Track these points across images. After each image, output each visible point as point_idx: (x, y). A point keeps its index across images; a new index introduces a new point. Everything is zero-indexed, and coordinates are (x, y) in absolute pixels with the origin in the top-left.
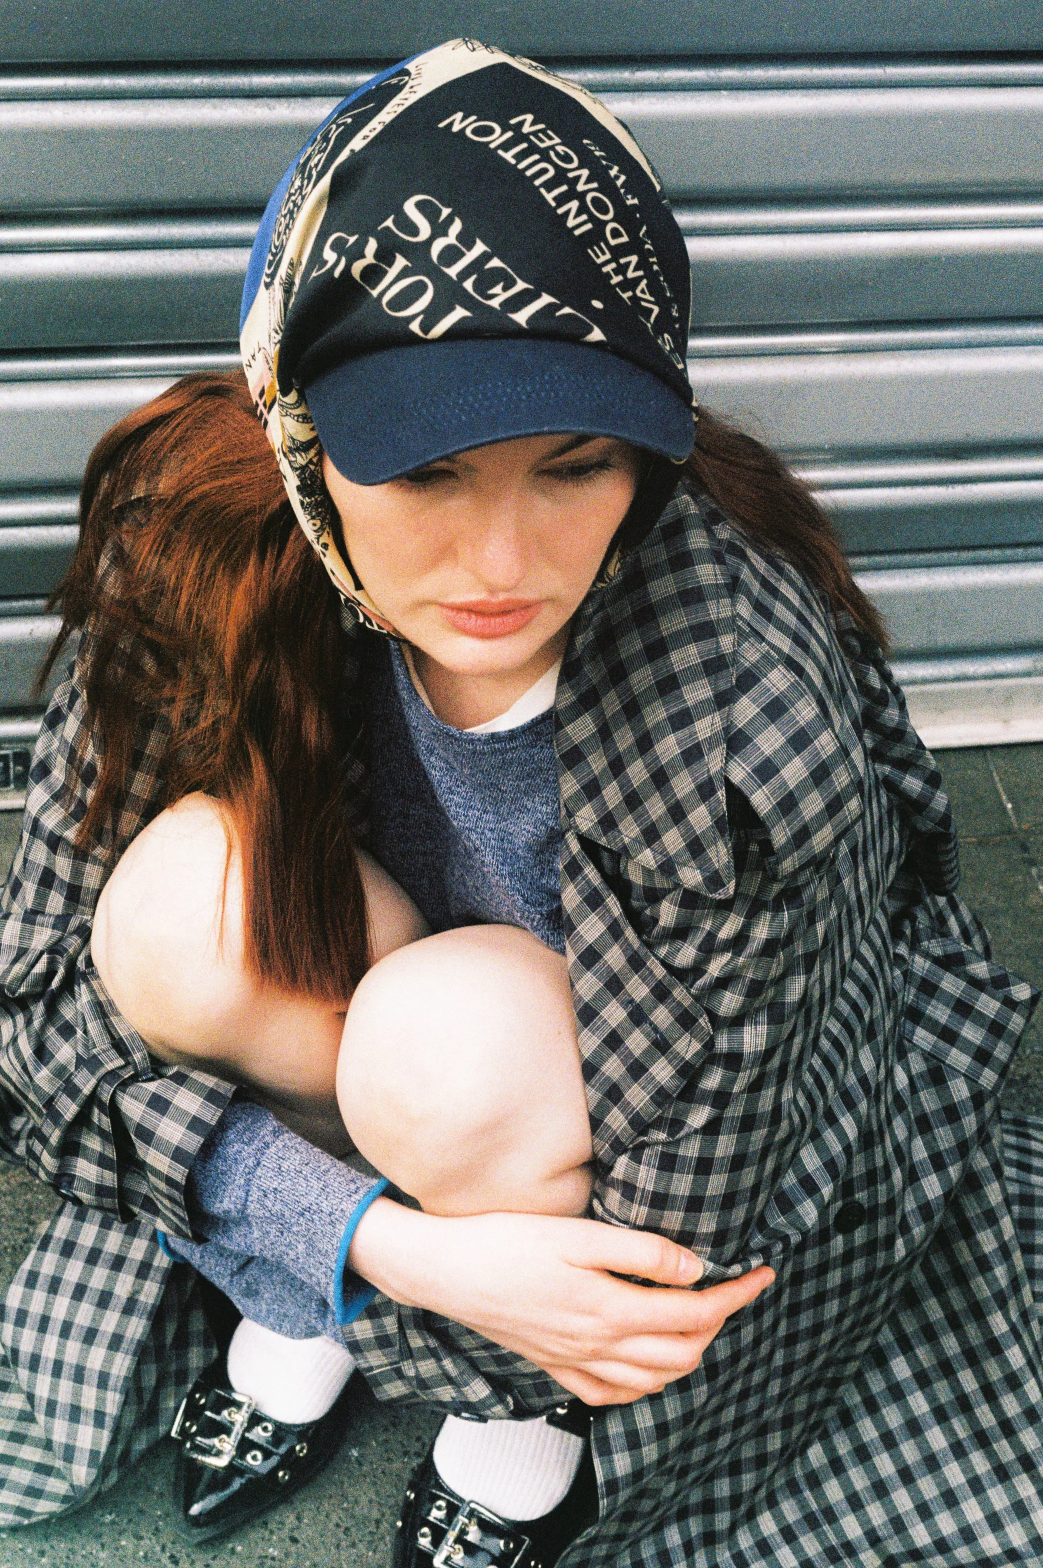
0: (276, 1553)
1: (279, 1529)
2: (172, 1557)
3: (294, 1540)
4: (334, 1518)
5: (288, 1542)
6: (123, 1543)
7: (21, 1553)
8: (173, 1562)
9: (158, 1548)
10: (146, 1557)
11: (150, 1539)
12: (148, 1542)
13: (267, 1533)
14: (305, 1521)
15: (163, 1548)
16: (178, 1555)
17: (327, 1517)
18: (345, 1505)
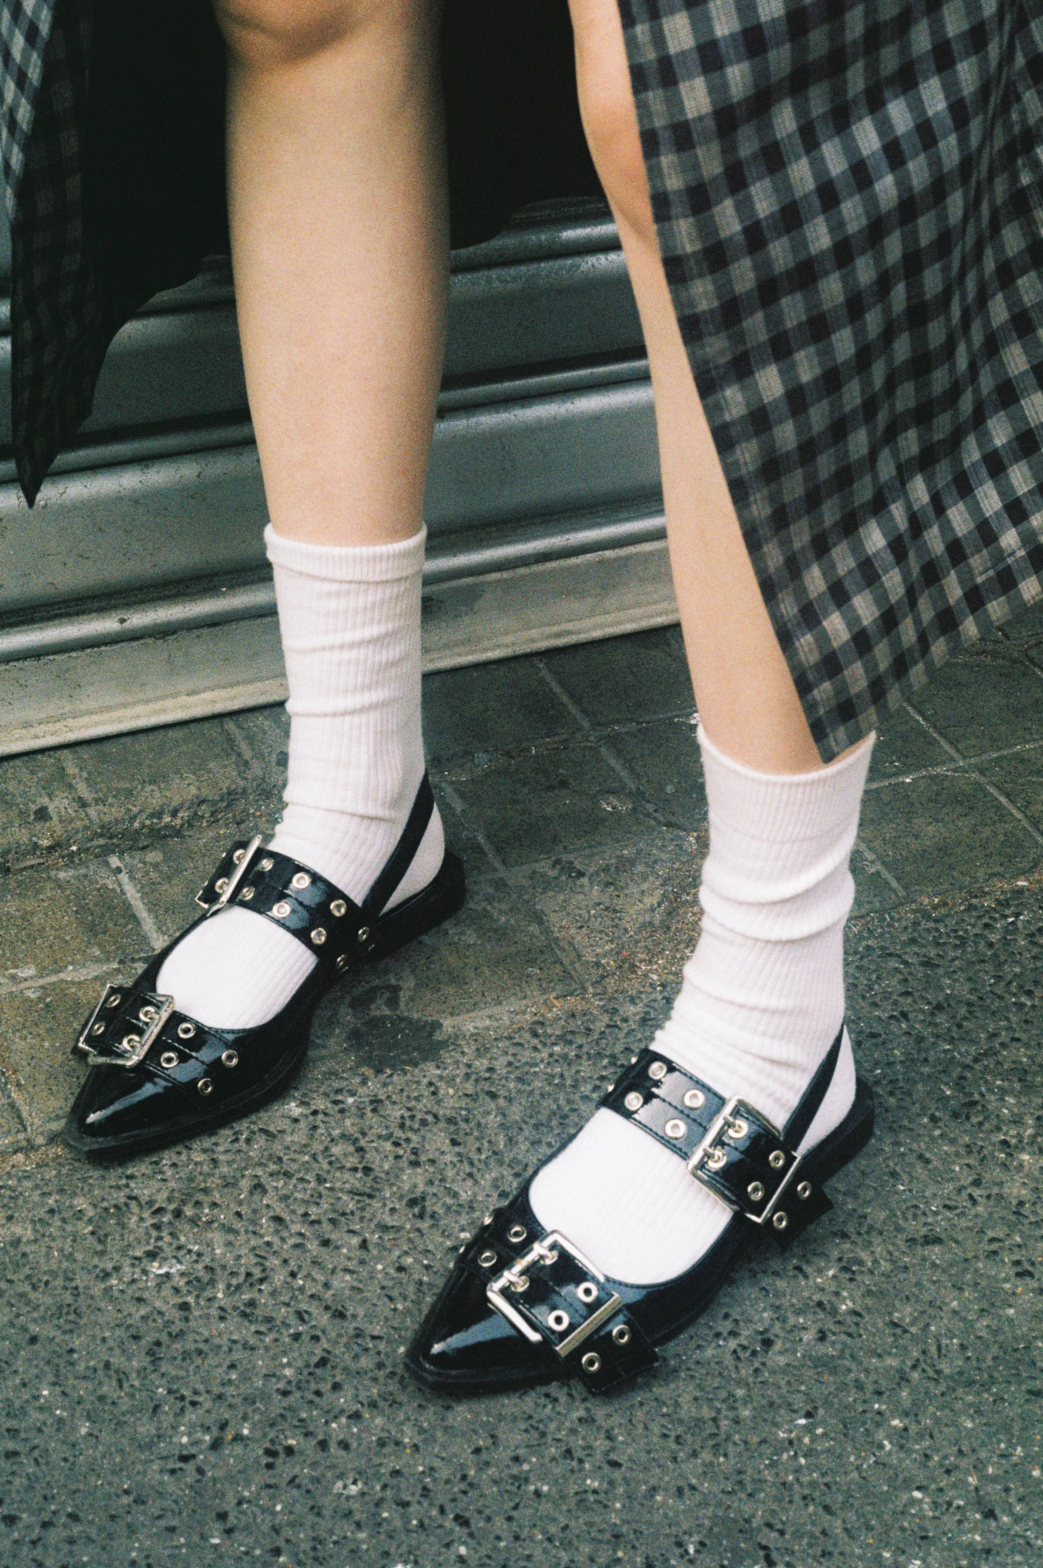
0: (596, 1484)
1: (589, 1455)
2: (457, 1518)
3: (615, 1464)
4: (656, 1429)
5: (606, 1468)
6: (385, 1515)
7: (246, 1558)
8: (461, 1525)
9: (434, 1512)
10: (421, 1525)
11: (419, 1503)
12: (418, 1507)
13: (574, 1463)
14: (620, 1438)
15: (442, 1510)
16: (467, 1515)
17: (646, 1428)
18: (665, 1410)
